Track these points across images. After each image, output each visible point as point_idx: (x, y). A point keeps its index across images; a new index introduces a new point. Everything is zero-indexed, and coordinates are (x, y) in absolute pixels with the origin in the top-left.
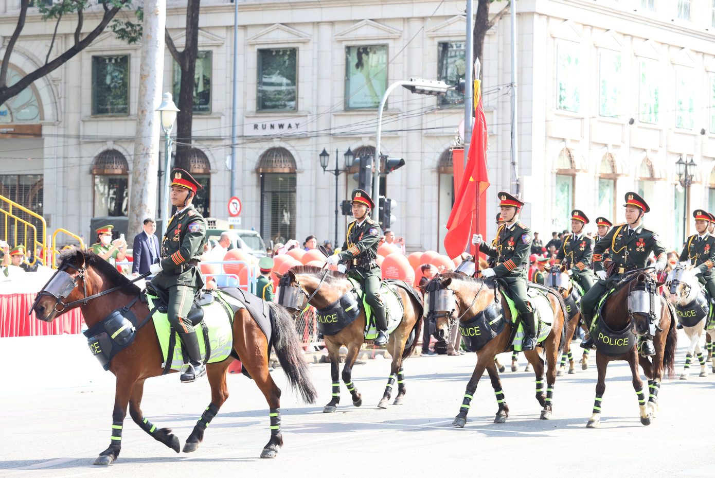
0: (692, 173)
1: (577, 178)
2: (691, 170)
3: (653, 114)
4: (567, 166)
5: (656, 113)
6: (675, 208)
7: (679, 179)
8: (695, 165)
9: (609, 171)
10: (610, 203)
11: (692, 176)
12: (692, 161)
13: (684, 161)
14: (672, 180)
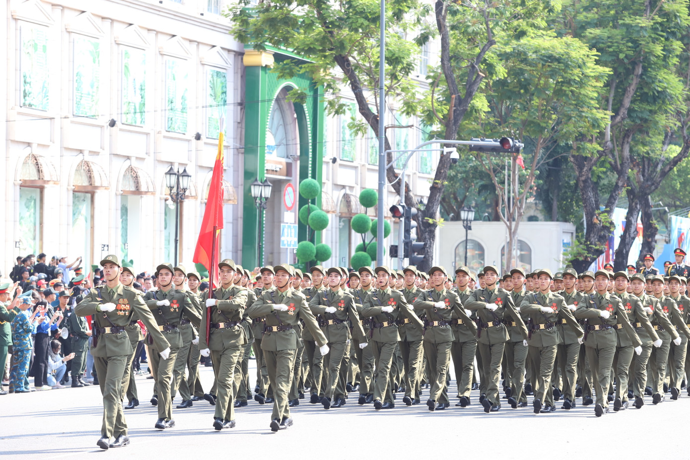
0: (185, 186)
1: (46, 191)
2: (184, 183)
3: (138, 115)
4: (34, 176)
5: (141, 112)
6: (165, 228)
7: (169, 192)
8: (188, 176)
9: (85, 183)
10: (86, 222)
11: (185, 190)
12: (185, 171)
13: (176, 171)
14: (161, 194)
